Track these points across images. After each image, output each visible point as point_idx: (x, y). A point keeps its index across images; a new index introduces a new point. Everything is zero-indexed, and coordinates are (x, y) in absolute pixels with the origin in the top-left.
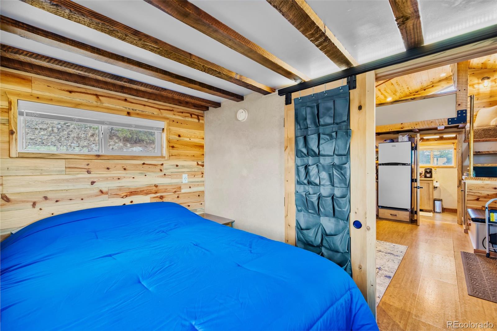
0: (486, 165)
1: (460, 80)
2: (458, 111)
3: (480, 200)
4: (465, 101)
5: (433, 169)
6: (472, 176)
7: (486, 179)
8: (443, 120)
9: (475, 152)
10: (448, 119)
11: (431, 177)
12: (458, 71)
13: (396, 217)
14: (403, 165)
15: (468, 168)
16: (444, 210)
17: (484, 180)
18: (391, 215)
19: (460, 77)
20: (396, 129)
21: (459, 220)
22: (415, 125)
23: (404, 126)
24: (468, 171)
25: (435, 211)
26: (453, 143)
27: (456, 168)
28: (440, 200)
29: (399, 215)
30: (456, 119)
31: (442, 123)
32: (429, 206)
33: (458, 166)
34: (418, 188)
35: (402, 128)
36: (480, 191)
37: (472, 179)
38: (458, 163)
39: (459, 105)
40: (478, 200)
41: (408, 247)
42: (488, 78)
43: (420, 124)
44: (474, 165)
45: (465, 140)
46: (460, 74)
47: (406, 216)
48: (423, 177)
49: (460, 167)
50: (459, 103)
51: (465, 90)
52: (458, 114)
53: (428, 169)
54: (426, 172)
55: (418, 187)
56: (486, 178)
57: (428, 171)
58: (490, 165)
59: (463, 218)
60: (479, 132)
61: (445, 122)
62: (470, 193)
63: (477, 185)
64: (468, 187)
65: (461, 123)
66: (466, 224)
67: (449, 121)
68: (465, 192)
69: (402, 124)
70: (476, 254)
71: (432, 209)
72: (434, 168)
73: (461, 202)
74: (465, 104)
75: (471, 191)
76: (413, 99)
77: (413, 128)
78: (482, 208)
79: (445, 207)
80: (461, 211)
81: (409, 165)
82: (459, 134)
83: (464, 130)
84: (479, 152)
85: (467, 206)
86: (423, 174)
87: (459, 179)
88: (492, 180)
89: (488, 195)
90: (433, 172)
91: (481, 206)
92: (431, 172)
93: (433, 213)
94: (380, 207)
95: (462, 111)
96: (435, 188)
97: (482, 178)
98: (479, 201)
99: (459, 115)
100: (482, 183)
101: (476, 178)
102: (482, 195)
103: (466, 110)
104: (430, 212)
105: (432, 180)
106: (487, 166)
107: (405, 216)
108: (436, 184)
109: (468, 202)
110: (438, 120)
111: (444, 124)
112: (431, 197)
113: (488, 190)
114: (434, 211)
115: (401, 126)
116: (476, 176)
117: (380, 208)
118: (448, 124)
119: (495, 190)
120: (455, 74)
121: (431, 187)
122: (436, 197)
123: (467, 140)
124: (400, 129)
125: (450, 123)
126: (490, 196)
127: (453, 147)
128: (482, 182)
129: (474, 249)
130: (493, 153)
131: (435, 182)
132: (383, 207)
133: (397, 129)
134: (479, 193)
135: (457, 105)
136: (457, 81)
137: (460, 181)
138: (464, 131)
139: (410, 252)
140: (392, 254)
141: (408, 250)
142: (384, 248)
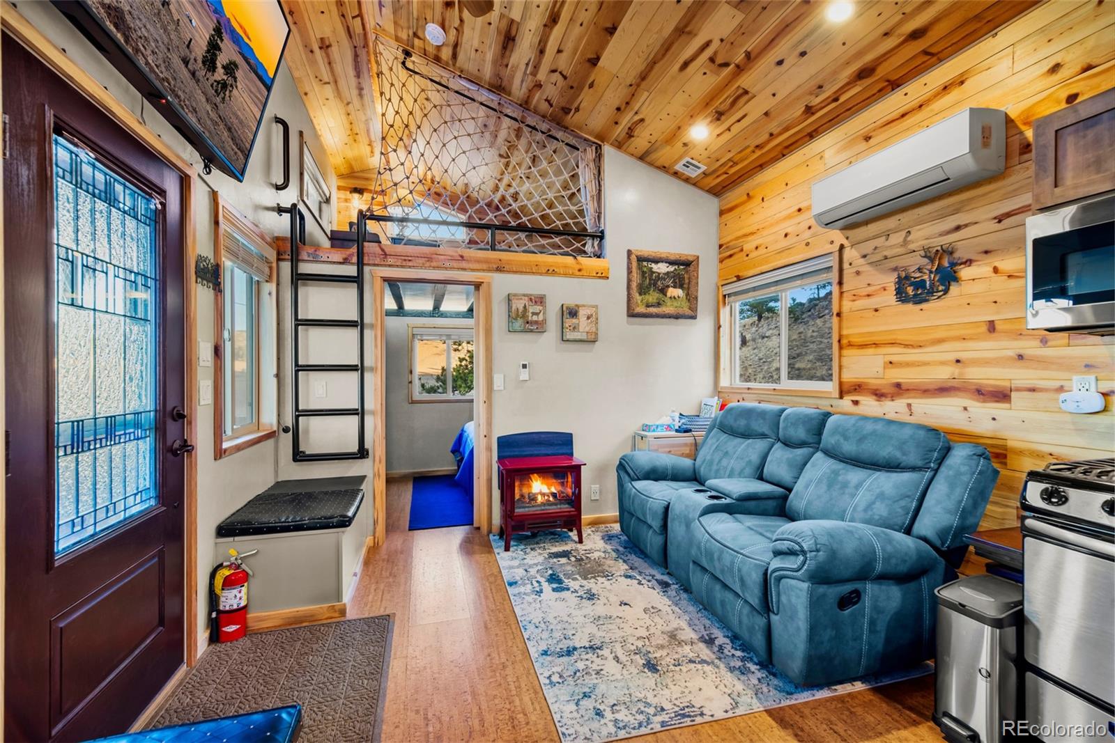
139: (538, 708)
140: (563, 655)
141: (547, 711)
142: (602, 670)
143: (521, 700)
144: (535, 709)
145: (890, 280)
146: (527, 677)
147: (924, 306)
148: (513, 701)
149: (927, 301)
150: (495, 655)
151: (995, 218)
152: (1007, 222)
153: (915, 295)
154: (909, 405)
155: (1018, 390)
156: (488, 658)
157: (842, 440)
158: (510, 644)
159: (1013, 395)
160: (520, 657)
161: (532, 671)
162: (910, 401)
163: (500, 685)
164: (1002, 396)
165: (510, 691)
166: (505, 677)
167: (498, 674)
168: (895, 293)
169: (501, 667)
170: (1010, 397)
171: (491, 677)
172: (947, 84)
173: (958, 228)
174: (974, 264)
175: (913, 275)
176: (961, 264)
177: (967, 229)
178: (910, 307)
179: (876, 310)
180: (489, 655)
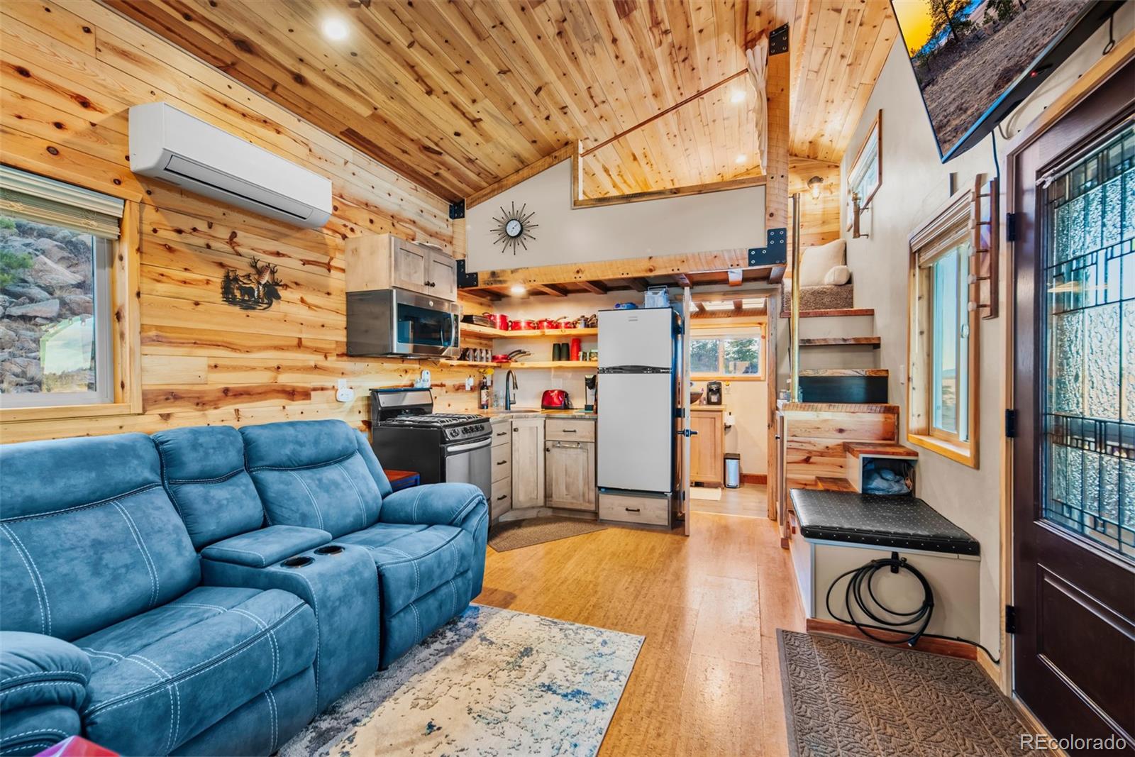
0: (822, 373)
1: (773, 151)
2: (769, 231)
3: (811, 460)
4: (782, 207)
5: (723, 384)
6: (797, 400)
7: (823, 409)
8: (738, 253)
9: (802, 340)
10: (750, 251)
11: (719, 403)
12: (770, 125)
13: (639, 515)
14: (653, 372)
15: (789, 381)
16: (744, 479)
17: (820, 411)
18: (627, 510)
19: (774, 143)
20: (637, 271)
21: (771, 509)
22: (679, 263)
23: (655, 265)
24: (788, 387)
25: (727, 483)
26: (760, 324)
27: (764, 381)
28: (736, 457)
29: (645, 509)
30: (764, 252)
31: (738, 260)
32: (715, 474)
33: (769, 375)
34: (687, 436)
35: (651, 270)
36: (812, 440)
37: (796, 407)
38: (770, 368)
39: (772, 215)
40: (807, 461)
41: (643, 637)
42: (820, 180)
43: (691, 262)
44: (800, 372)
45: (782, 311)
46: (774, 135)
47: (661, 512)
48: (705, 402)
49: (773, 377)
50: (772, 210)
51: (782, 176)
52: (770, 238)
53: (714, 383)
54: (710, 390)
55: (687, 431)
56: (824, 405)
57: (714, 387)
58: (828, 373)
59: (778, 504)
60: (805, 298)
61: (743, 259)
62: (794, 445)
63: (806, 422)
64: (789, 430)
65: (775, 263)
66: (785, 523)
67: (751, 257)
68: (782, 442)
69: (651, 258)
70: (812, 636)
71: (719, 479)
72: (724, 381)
73: (774, 465)
74: (782, 213)
75: (795, 439)
76: (675, 193)
77: (676, 272)
78: (816, 482)
79: (745, 472)
80: (775, 486)
81: (668, 372)
82: (770, 296)
83: (780, 286)
84: (809, 341)
85: (786, 479)
86: (704, 395)
87: (771, 408)
88: (836, 409)
89: (827, 447)
90: (724, 391)
91: (813, 477)
92: (718, 391)
93: (723, 489)
94: (603, 490)
95: (777, 231)
96: (727, 428)
97: (816, 404)
98: (812, 463)
99: (772, 242)
100: (817, 419)
101: (804, 404)
102: (815, 449)
103: (785, 230)
104: (716, 487)
105: (721, 411)
106: (824, 375)
107: (658, 511)
108: (729, 420)
109: (791, 466)
110: (729, 251)
111: (741, 262)
112: (719, 451)
113: (828, 434)
114: (724, 485)
115: (648, 265)
116: (804, 401)
117: (603, 493)
118: (750, 264)
119: (839, 435)
120: (763, 133)
121: (718, 425)
122: (728, 450)
123: (785, 313)
124: (646, 271)
125: (753, 262)
126: (830, 451)
127: (760, 332)
128: (815, 417)
129: (808, 620)
130: (834, 343)
131: (726, 414)
132: (610, 490)
133: (640, 272)
134: (810, 443)
135: (768, 216)
136: (768, 152)
137: (773, 411)
138: (780, 290)
139: (644, 666)
140: (584, 694)
141: (639, 660)
142: (567, 667)
143: (654, 676)
144: (647, 665)
145: (217, 277)
146: (634, 692)
147: (251, 313)
148: (661, 677)
149: (254, 309)
150: (653, 733)
151: (302, 260)
152: (308, 267)
153: (243, 301)
154: (237, 411)
155: (315, 389)
156: (662, 731)
157: (298, 448)
158: (625, 741)
159: (313, 393)
160: (627, 716)
161: (626, 695)
162: (237, 406)
163: (664, 696)
164: (306, 395)
165: (659, 686)
166: (655, 701)
167: (661, 707)
168: (221, 291)
169: (654, 714)
170: (310, 394)
171: (669, 707)
172: (268, 121)
173: (278, 254)
174: (289, 289)
175: (241, 279)
176: (281, 285)
177: (284, 258)
178: (236, 309)
179: (197, 304)
180: (659, 735)
